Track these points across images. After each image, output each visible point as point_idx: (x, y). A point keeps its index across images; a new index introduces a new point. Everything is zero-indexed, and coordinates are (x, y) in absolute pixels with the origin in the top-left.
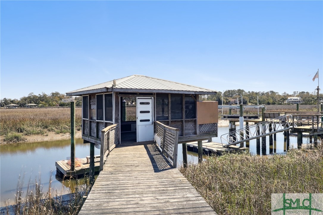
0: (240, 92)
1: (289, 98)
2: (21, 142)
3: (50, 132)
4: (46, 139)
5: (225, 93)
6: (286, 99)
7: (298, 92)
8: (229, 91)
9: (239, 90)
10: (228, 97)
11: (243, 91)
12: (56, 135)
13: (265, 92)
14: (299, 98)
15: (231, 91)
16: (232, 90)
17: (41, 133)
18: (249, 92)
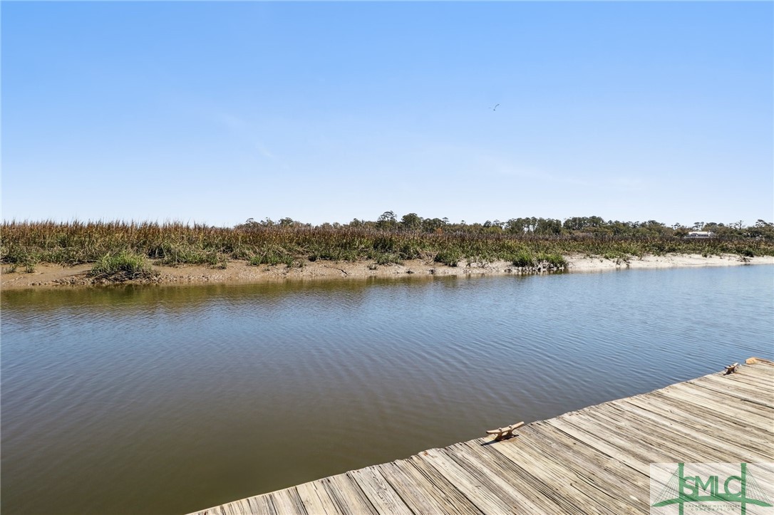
0: (595, 221)
1: (690, 233)
2: (137, 282)
3: (236, 261)
4: (216, 277)
5: (566, 222)
6: (686, 234)
7: (703, 223)
8: (575, 219)
9: (594, 217)
10: (573, 229)
11: (600, 219)
12: (249, 268)
13: (640, 223)
14: (710, 233)
15: (579, 219)
16: (581, 217)
17: (209, 262)
18: (610, 222)
